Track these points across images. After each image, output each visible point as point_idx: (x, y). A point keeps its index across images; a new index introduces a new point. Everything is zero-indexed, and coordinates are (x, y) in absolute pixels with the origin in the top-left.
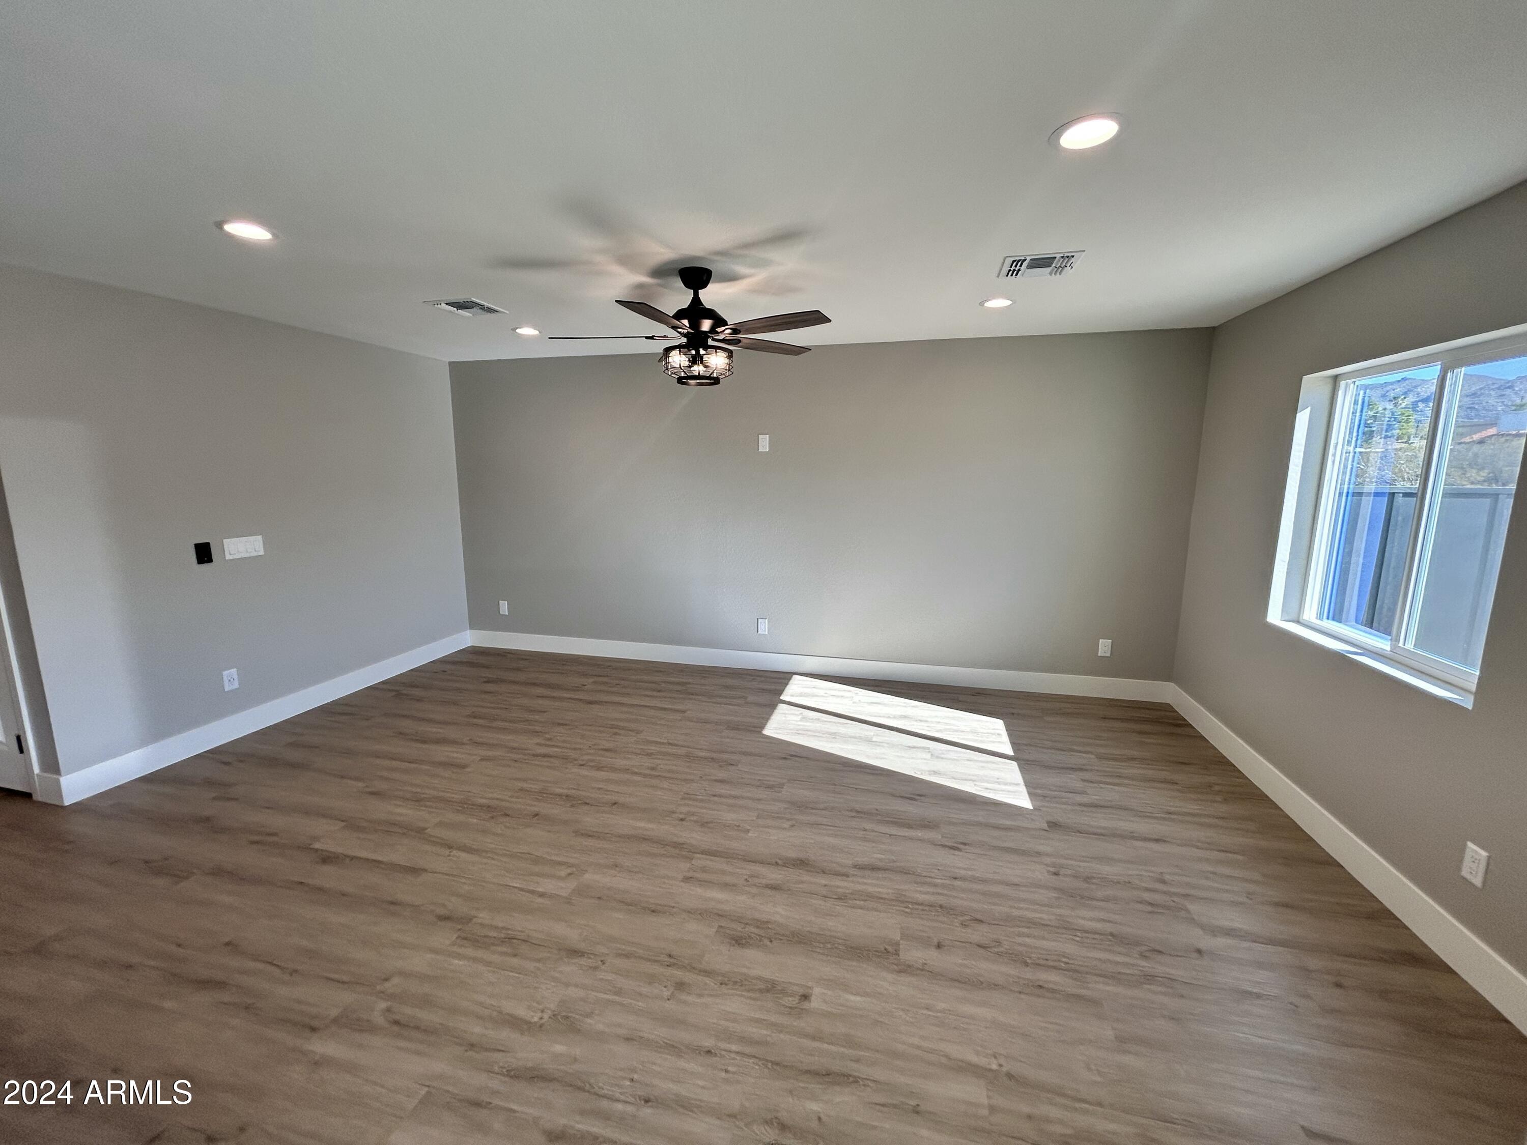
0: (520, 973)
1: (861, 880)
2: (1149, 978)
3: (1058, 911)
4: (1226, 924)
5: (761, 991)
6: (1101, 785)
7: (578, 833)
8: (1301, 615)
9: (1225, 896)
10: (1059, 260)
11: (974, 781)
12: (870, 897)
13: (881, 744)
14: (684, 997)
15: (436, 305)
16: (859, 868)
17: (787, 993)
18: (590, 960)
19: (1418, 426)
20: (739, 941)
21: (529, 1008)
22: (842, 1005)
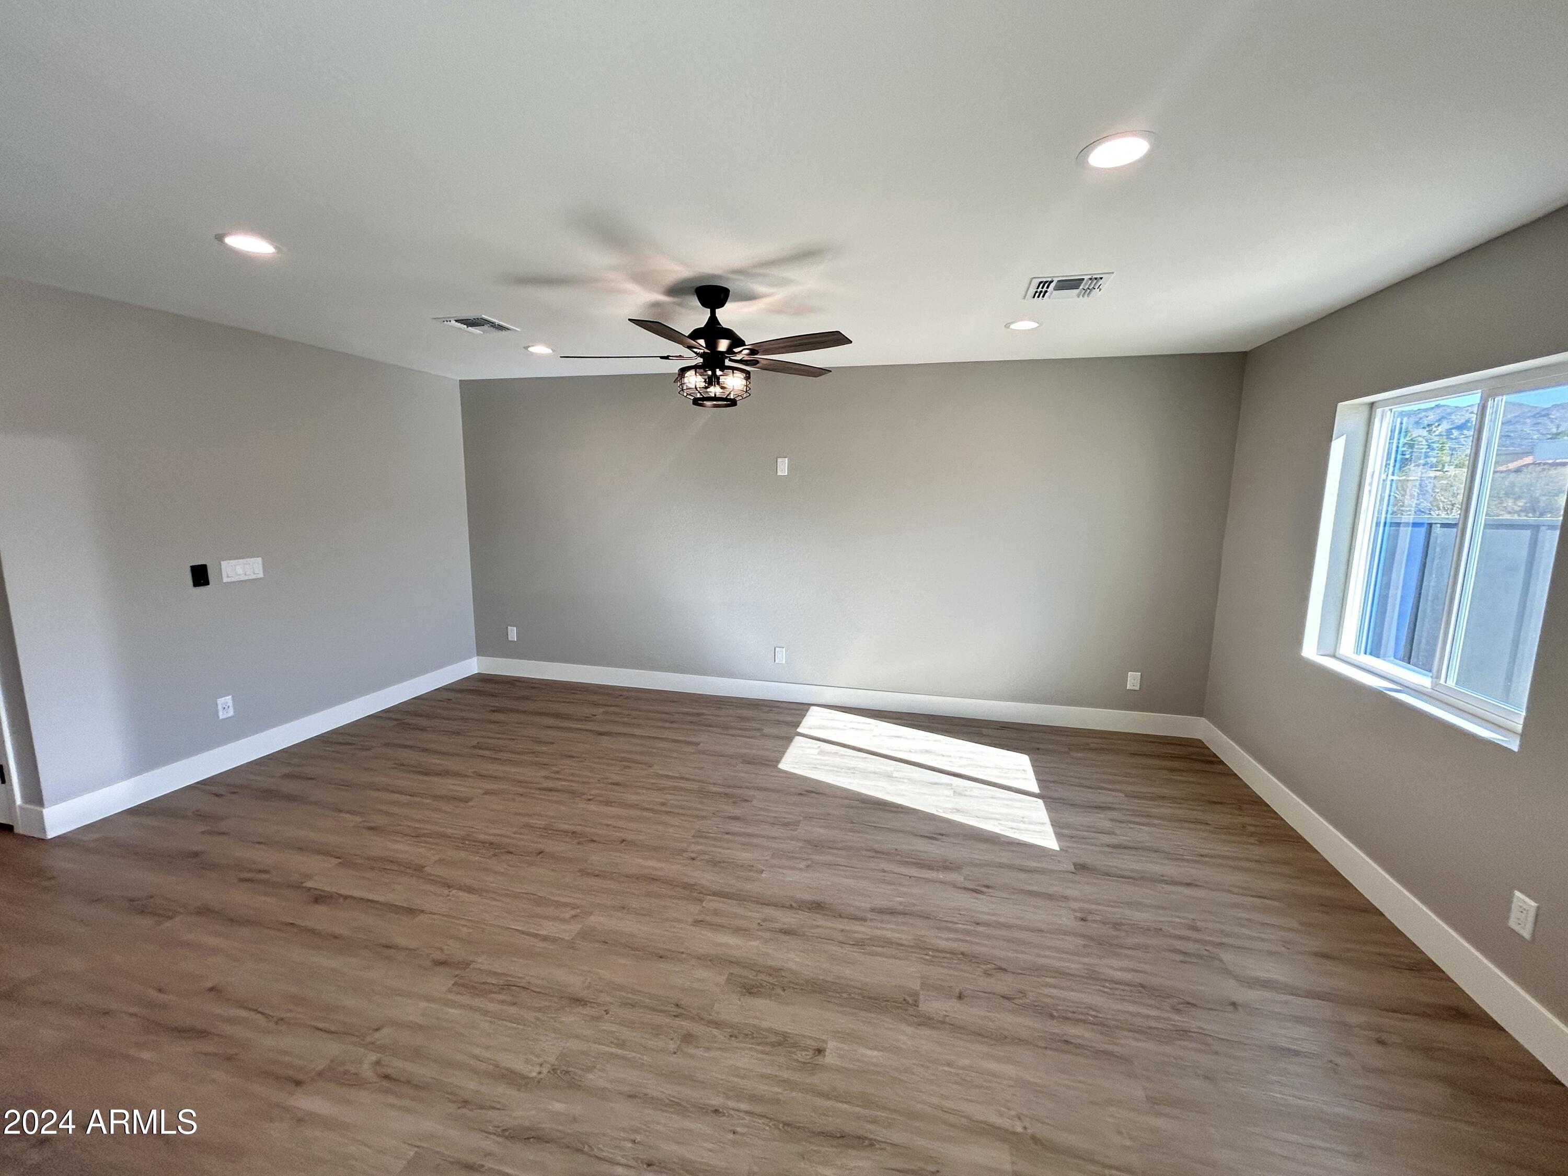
0: (519, 1024)
1: (879, 925)
2: (1184, 1033)
3: (1086, 960)
4: (1264, 975)
5: (773, 1045)
6: (1129, 825)
7: (584, 873)
8: (1338, 649)
9: (1259, 945)
10: (1087, 281)
11: (997, 819)
12: (888, 943)
13: (902, 780)
14: (692, 1051)
15: (445, 322)
16: (878, 912)
17: (800, 1046)
18: (594, 1010)
19: (1452, 454)
20: (750, 990)
21: (527, 1061)
22: (858, 1060)
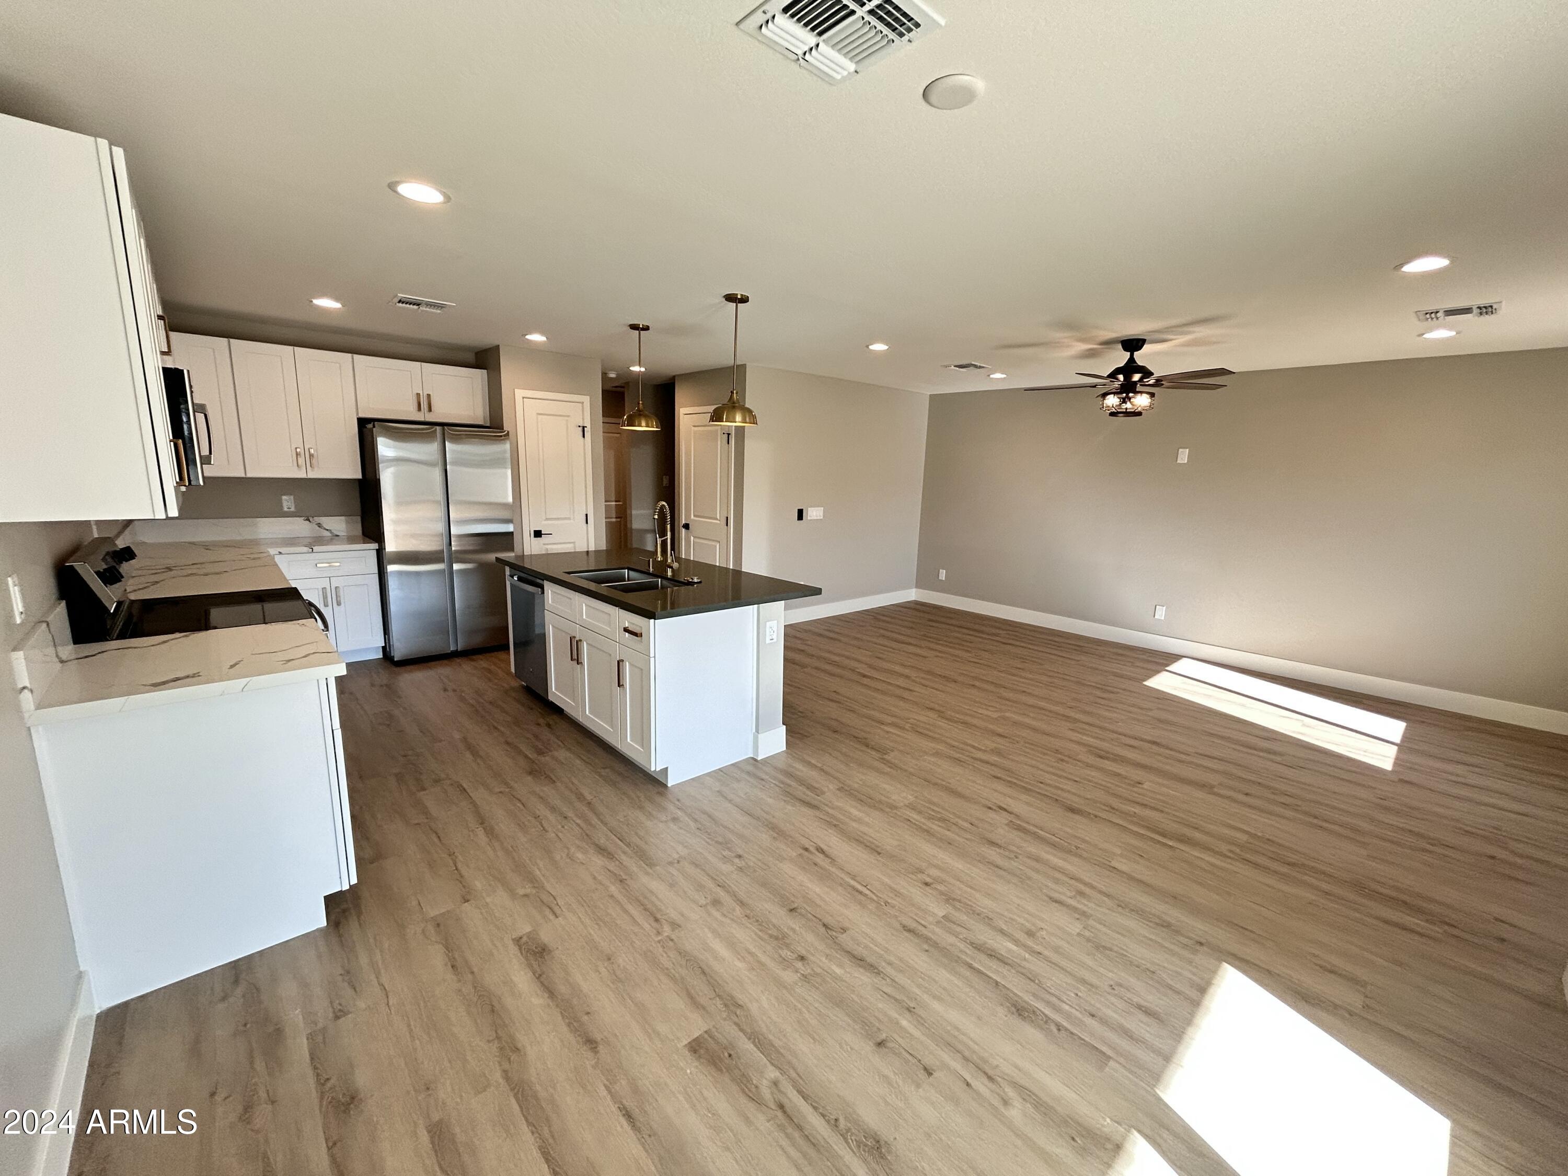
10: (1478, 310)
15: (944, 367)
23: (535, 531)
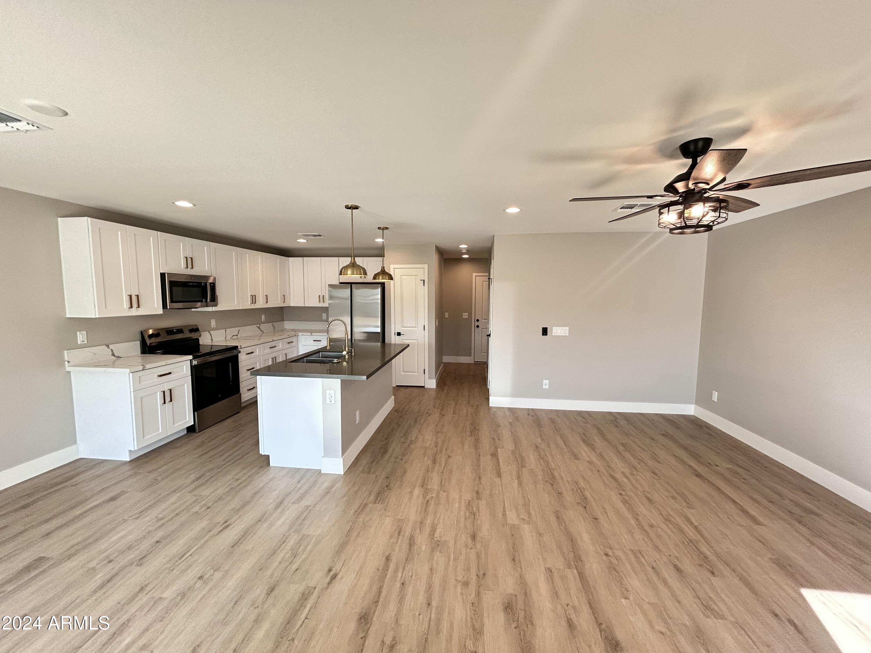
0: (457, 523)
5: (473, 626)
7: (557, 513)
14: (459, 587)
17: (476, 642)
18: (471, 544)
20: (508, 608)
21: (441, 532)
23: (398, 333)
